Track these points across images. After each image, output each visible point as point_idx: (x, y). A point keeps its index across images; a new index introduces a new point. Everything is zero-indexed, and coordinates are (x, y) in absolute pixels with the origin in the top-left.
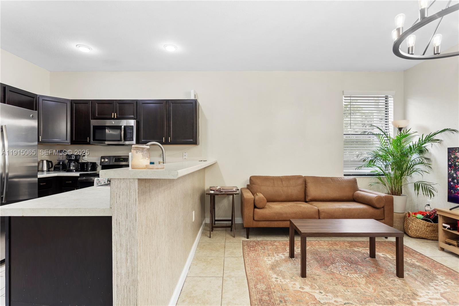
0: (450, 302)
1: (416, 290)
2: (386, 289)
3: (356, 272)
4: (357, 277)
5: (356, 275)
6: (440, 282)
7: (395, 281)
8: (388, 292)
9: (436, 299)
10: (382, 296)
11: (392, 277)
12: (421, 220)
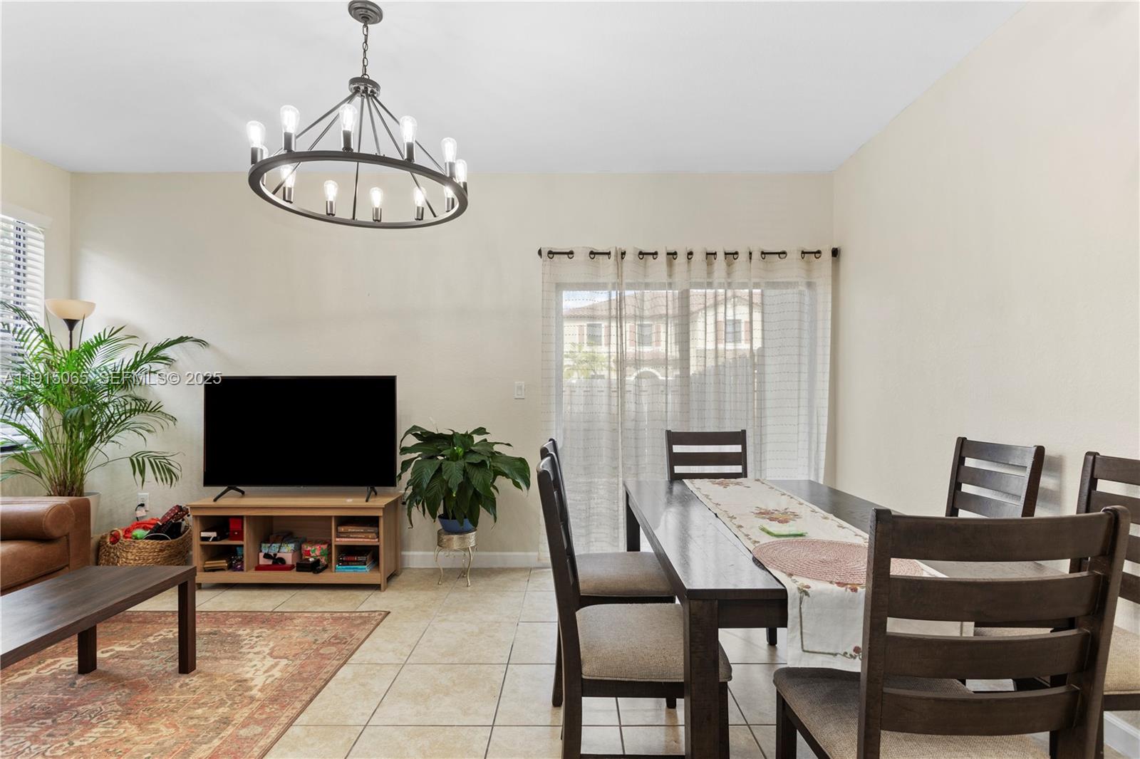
0: (290, 658)
1: (234, 674)
2: (191, 708)
3: (88, 726)
4: (106, 732)
5: (95, 730)
6: (251, 640)
7: (187, 684)
8: (200, 711)
9: (273, 666)
10: (200, 725)
11: (176, 682)
12: (147, 541)
